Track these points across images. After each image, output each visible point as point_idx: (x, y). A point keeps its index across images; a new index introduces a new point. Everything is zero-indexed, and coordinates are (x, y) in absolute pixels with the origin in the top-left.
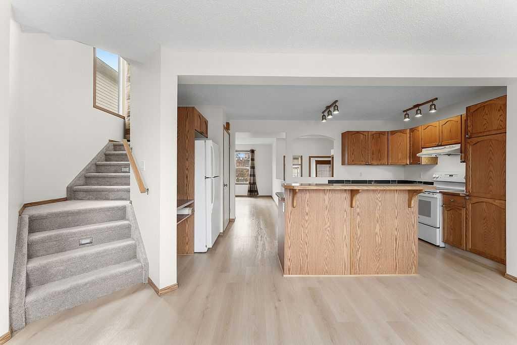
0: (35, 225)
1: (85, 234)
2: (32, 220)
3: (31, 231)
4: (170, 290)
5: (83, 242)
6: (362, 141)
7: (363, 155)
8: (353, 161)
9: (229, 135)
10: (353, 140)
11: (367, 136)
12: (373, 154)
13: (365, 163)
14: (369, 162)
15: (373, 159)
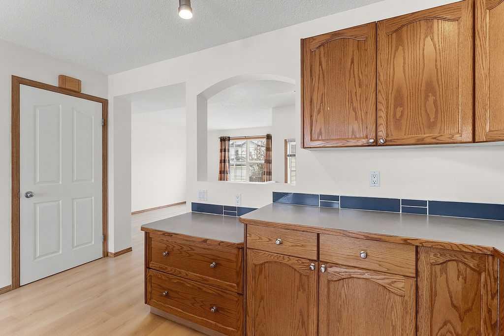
6: (352, 62)
7: (354, 110)
8: (320, 133)
9: (105, 103)
10: (320, 64)
11: (371, 42)
12: (401, 105)
13: (364, 141)
14: (382, 133)
15: (398, 122)
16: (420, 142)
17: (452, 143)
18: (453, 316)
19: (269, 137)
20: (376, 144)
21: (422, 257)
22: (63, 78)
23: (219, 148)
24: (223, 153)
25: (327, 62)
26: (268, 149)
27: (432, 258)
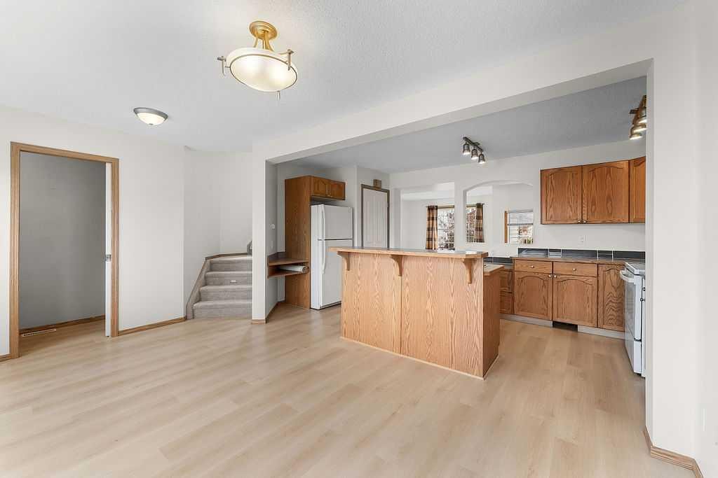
0: (212, 267)
1: (233, 277)
2: (211, 264)
3: (211, 270)
4: (258, 323)
5: (232, 281)
6: (569, 184)
7: (571, 206)
8: (551, 217)
9: (388, 192)
10: (552, 182)
11: (579, 175)
12: (595, 204)
13: (575, 221)
14: (585, 218)
15: (593, 213)
16: (604, 223)
17: (619, 223)
18: (613, 291)
19: (479, 206)
20: (582, 223)
21: (600, 268)
22: (376, 181)
23: (427, 216)
24: (431, 221)
25: (555, 183)
26: (479, 218)
27: (604, 269)
